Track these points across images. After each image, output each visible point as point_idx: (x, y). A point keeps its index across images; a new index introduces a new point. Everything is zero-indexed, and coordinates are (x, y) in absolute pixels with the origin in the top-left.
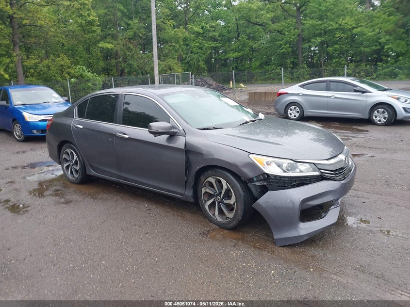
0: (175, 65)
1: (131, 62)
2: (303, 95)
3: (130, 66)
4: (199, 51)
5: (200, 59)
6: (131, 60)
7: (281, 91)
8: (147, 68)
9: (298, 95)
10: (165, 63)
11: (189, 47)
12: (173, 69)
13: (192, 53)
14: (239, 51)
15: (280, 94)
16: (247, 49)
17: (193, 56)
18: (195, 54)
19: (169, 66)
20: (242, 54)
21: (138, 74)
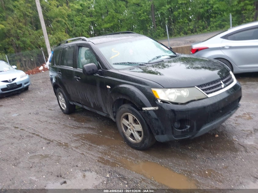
0: (64, 37)
1: (24, 39)
2: (231, 48)
3: (24, 42)
4: (81, 24)
5: (84, 30)
6: (23, 37)
7: (195, 46)
8: (40, 43)
9: (223, 48)
10: (55, 36)
11: (73, 22)
12: (63, 40)
13: (76, 26)
14: (110, 22)
15: (197, 50)
16: (116, 20)
17: (77, 28)
18: (79, 27)
19: (59, 38)
20: (113, 24)
21: (32, 48)
